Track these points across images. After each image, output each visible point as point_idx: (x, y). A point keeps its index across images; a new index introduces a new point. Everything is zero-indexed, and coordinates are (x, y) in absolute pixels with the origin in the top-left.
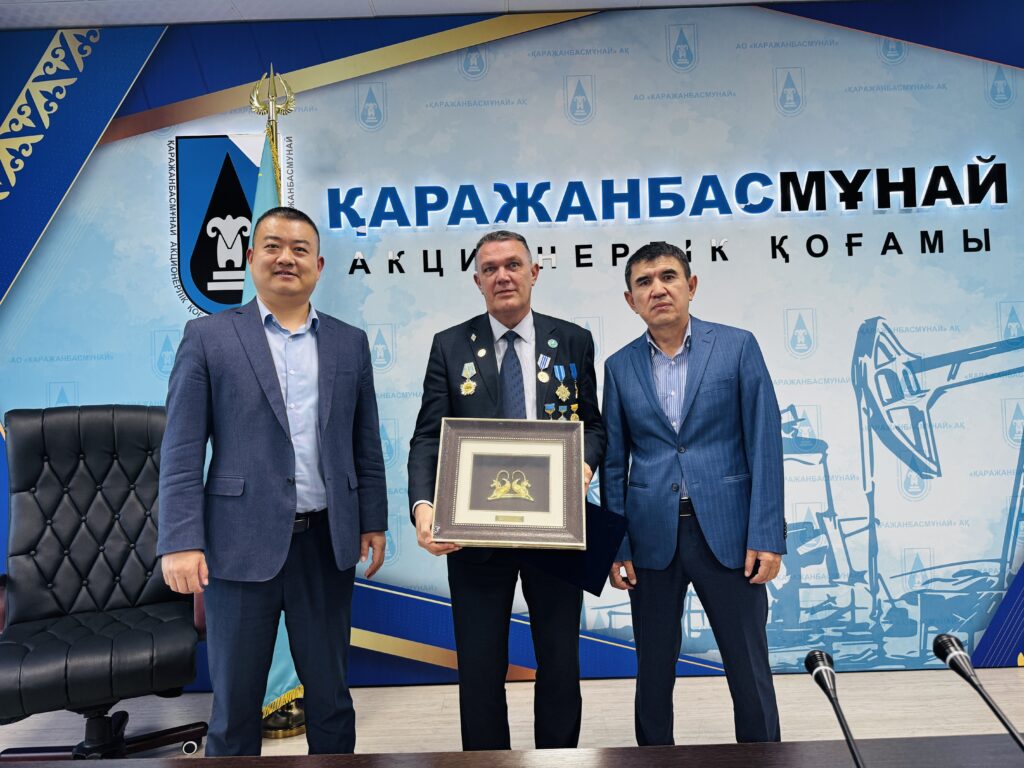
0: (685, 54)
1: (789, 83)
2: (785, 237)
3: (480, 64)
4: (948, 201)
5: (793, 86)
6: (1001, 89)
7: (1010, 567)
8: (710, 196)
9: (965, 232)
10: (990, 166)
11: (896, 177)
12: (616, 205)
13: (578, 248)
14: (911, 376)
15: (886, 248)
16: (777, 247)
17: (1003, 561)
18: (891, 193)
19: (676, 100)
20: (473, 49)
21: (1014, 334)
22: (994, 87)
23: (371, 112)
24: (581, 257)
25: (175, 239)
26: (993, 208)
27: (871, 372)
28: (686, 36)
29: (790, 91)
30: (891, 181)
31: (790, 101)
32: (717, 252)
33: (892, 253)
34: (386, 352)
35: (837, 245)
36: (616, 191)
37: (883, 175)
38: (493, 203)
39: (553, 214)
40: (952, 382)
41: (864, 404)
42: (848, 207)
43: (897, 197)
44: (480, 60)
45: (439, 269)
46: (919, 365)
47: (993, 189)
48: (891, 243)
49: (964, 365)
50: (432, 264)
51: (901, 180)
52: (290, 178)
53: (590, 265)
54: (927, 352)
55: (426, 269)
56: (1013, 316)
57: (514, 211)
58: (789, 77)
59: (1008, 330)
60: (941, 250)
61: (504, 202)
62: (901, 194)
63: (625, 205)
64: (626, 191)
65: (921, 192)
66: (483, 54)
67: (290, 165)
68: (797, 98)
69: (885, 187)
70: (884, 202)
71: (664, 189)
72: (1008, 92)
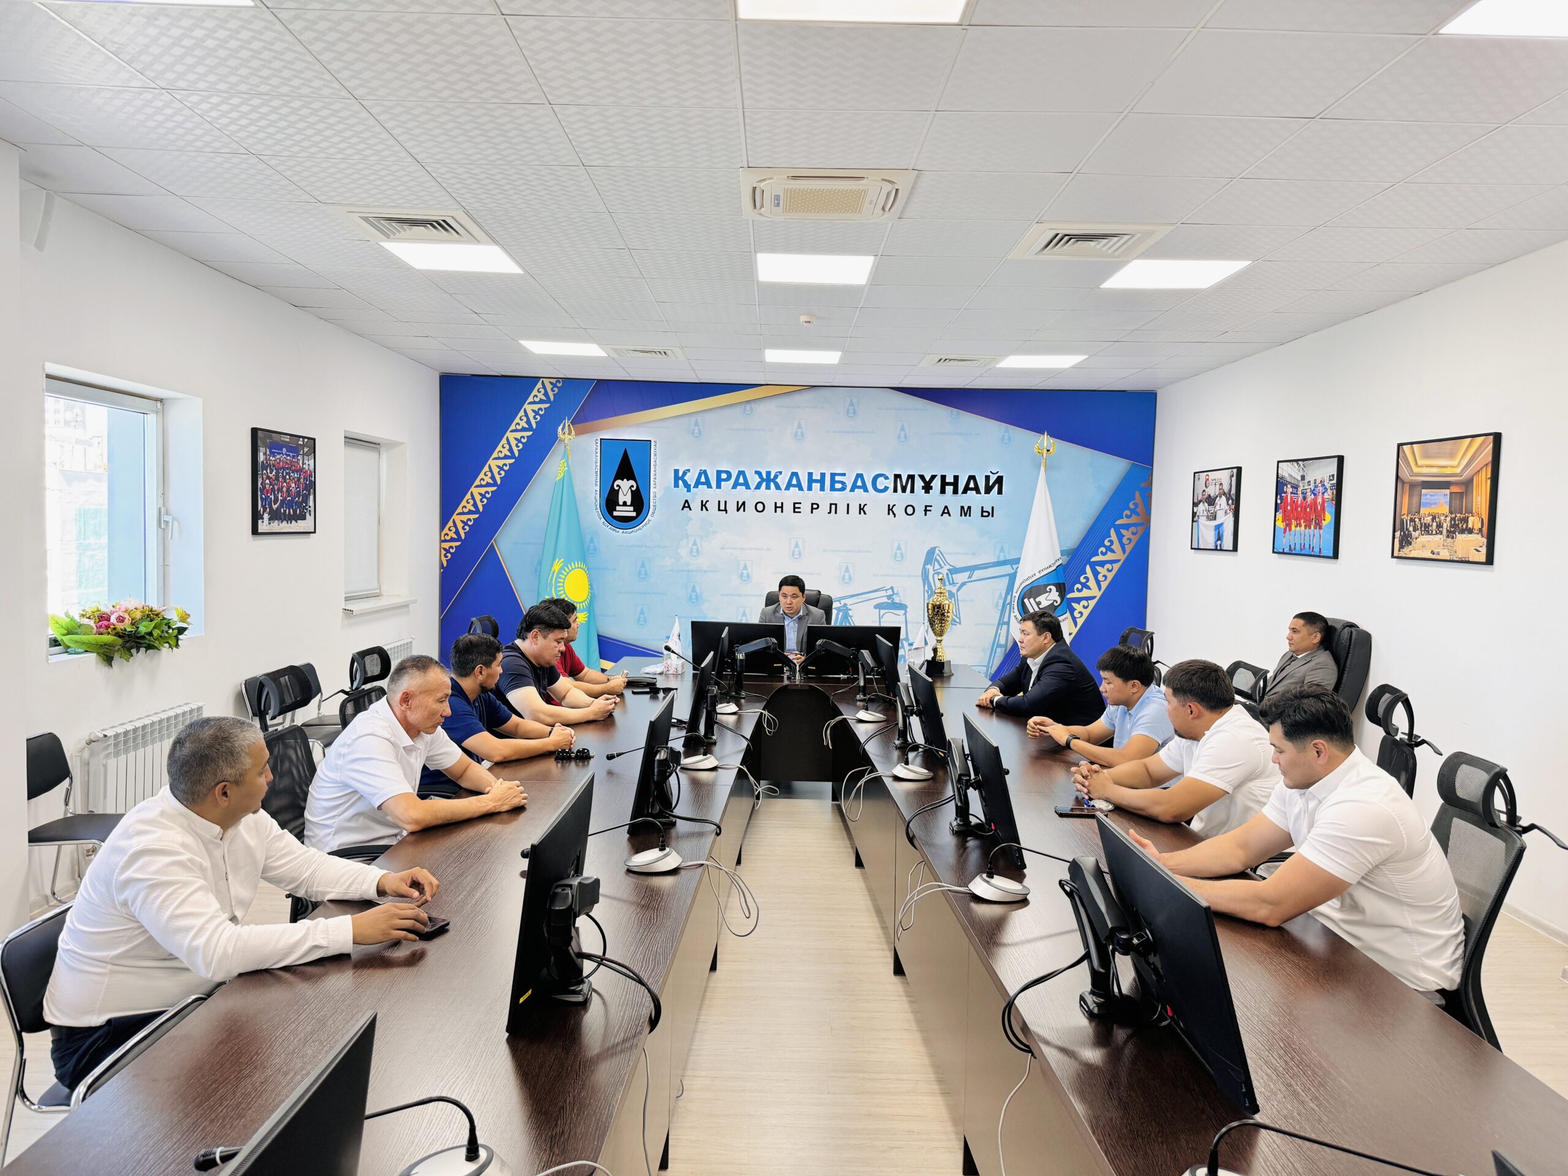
1: (903, 429)
2: (894, 505)
3: (751, 410)
4: (974, 492)
6: (1006, 437)
8: (859, 483)
9: (982, 508)
10: (996, 476)
11: (950, 479)
12: (814, 484)
13: (795, 504)
14: (950, 576)
15: (943, 513)
16: (890, 509)
17: (987, 667)
18: (947, 487)
19: (846, 434)
20: (748, 402)
21: (1002, 558)
22: (1003, 437)
23: (696, 431)
24: (796, 508)
25: (598, 488)
26: (996, 497)
27: (931, 572)
28: (854, 402)
29: (903, 433)
30: (947, 481)
31: (902, 438)
32: (861, 509)
33: (946, 515)
34: (697, 549)
35: (920, 510)
36: (814, 478)
37: (943, 478)
38: (754, 480)
39: (783, 487)
40: (970, 580)
41: (926, 588)
42: (925, 493)
43: (949, 489)
44: (752, 408)
45: (726, 510)
46: (955, 571)
47: (996, 487)
48: (946, 511)
49: (976, 572)
50: (722, 507)
51: (952, 481)
52: (655, 461)
53: (800, 512)
54: (959, 565)
55: (719, 510)
56: (1002, 550)
57: (764, 484)
58: (903, 426)
59: (999, 556)
60: (970, 516)
61: (759, 480)
62: (952, 487)
63: (819, 485)
64: (819, 478)
65: (961, 487)
66: (753, 405)
67: (655, 455)
68: (906, 437)
69: (944, 483)
70: (943, 491)
71: (837, 478)
72: (1009, 439)
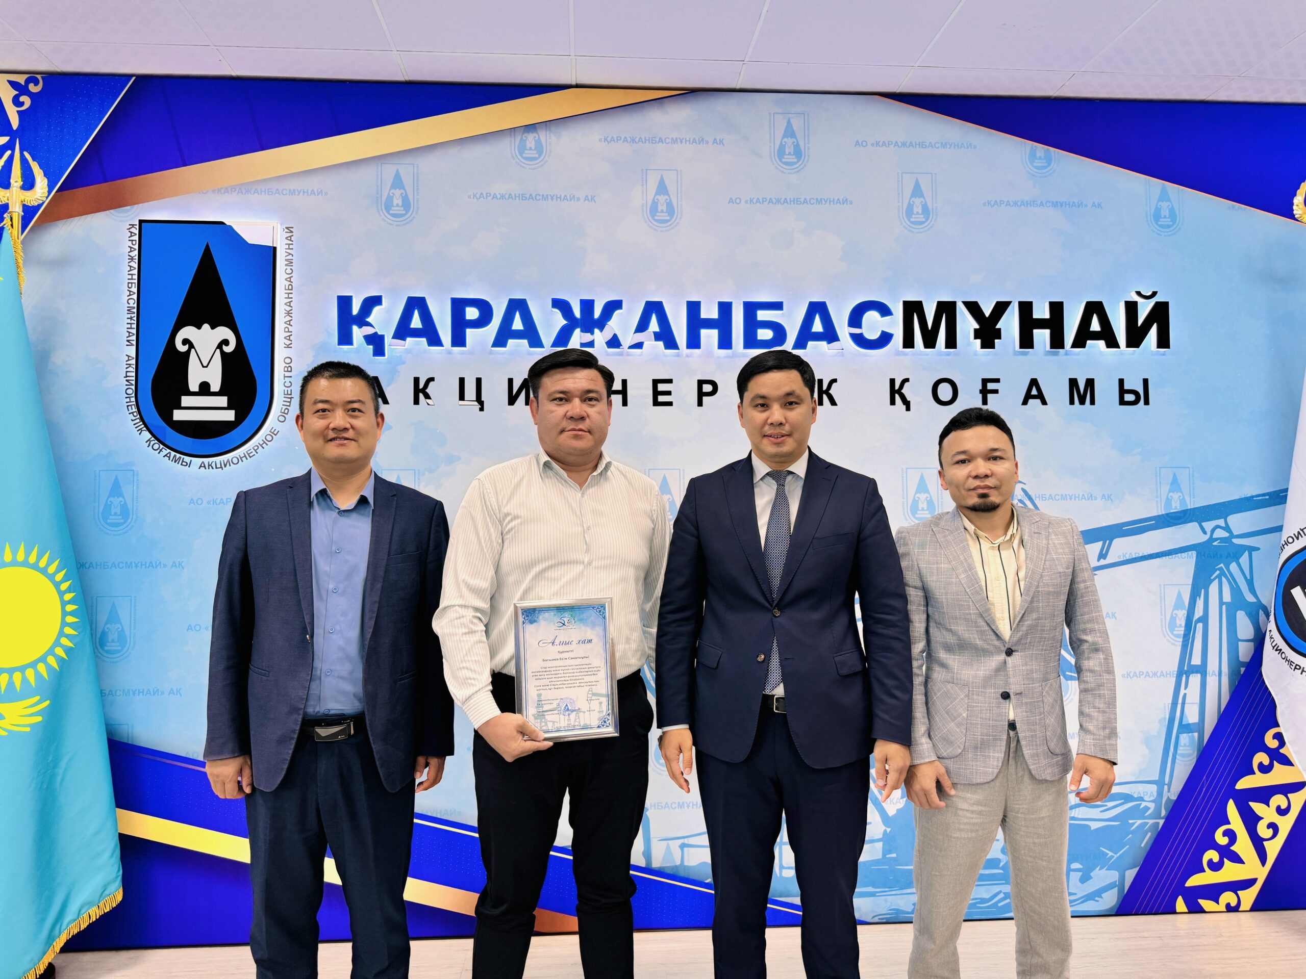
0: (792, 151)
1: (917, 191)
2: (907, 380)
3: (539, 148)
4: (1102, 343)
5: (921, 195)
6: (1165, 212)
7: (1169, 791)
8: (818, 326)
9: (1121, 382)
10: (1151, 304)
11: (1042, 312)
12: (704, 333)
13: (656, 382)
15: (1028, 397)
16: (896, 392)
17: (1160, 783)
18: (1035, 331)
19: (779, 206)
20: (531, 128)
21: (1176, 507)
22: (1158, 210)
23: (397, 201)
24: (659, 394)
25: (132, 351)
26: (1153, 353)
28: (795, 128)
29: (918, 201)
30: (1034, 317)
31: (918, 213)
32: (824, 395)
33: (1035, 403)
35: (970, 392)
36: (704, 315)
37: (1026, 308)
38: (550, 323)
39: (625, 338)
40: (1103, 562)
42: (983, 347)
43: (1042, 336)
44: (538, 144)
45: (479, 401)
47: (1154, 330)
48: (1034, 392)
49: (1117, 542)
50: (470, 394)
51: (1047, 315)
52: (289, 280)
53: (670, 404)
55: (462, 400)
56: (1175, 485)
57: (578, 333)
58: (917, 184)
59: (1168, 501)
60: (1092, 402)
61: (565, 322)
62: (1047, 332)
63: (714, 333)
64: (716, 316)
65: (1070, 331)
66: (543, 136)
67: (290, 263)
68: (926, 210)
69: (1028, 324)
70: (1026, 342)
71: (762, 315)
72: (1173, 215)
